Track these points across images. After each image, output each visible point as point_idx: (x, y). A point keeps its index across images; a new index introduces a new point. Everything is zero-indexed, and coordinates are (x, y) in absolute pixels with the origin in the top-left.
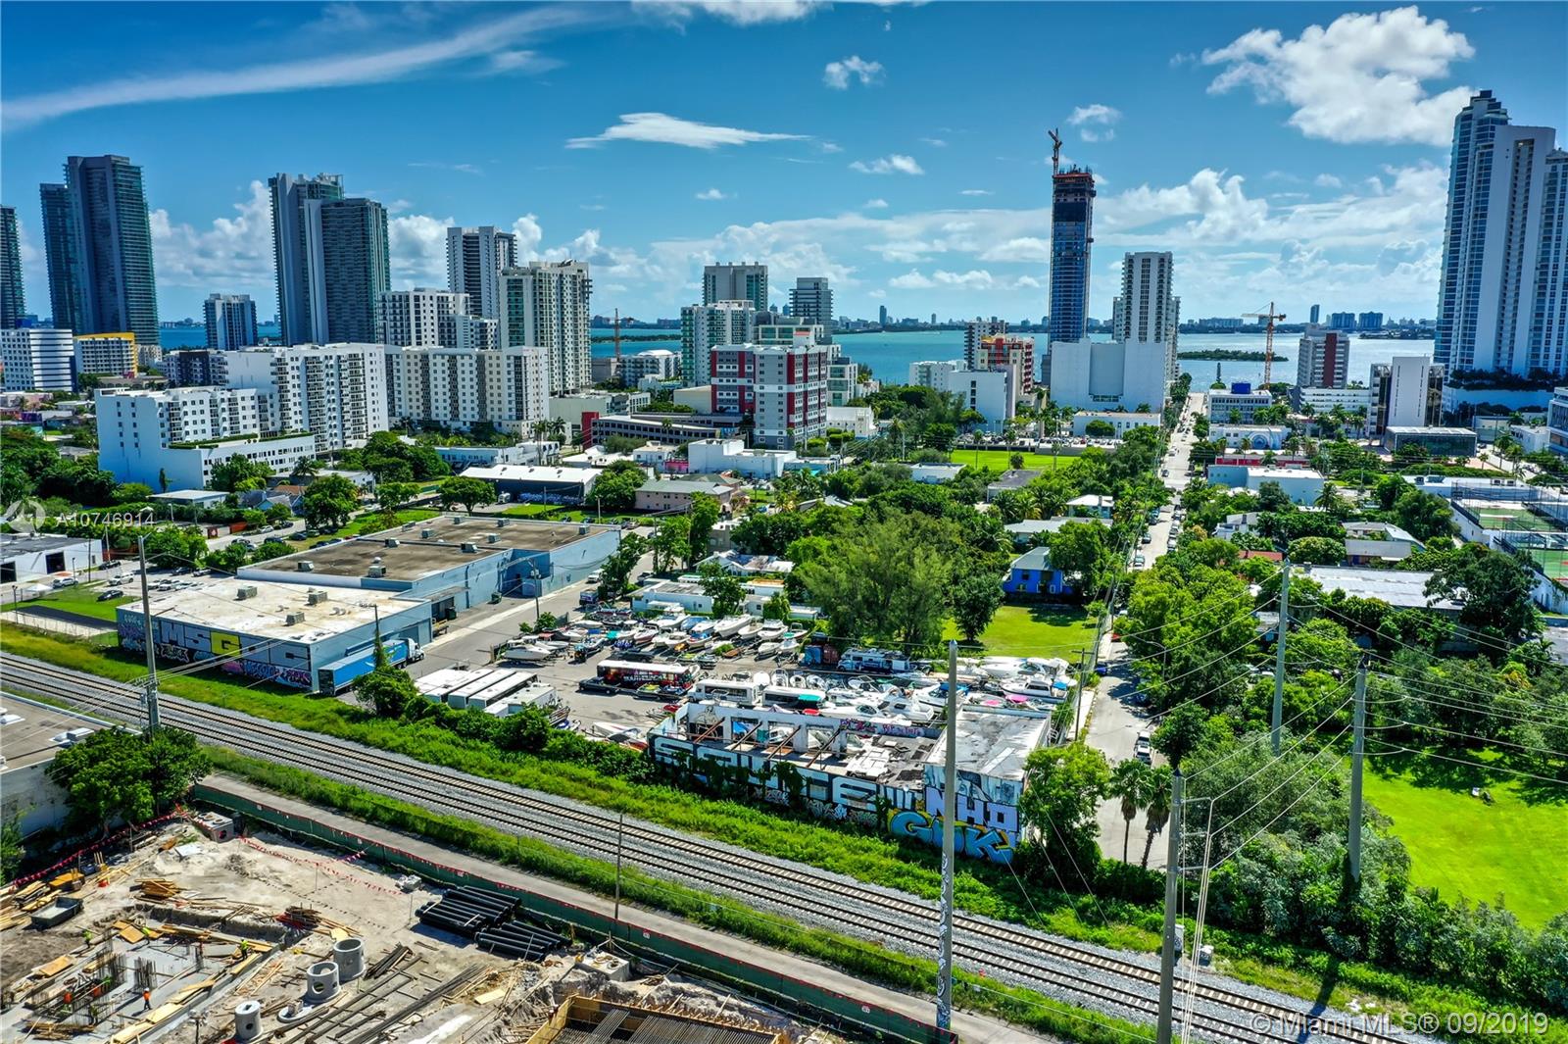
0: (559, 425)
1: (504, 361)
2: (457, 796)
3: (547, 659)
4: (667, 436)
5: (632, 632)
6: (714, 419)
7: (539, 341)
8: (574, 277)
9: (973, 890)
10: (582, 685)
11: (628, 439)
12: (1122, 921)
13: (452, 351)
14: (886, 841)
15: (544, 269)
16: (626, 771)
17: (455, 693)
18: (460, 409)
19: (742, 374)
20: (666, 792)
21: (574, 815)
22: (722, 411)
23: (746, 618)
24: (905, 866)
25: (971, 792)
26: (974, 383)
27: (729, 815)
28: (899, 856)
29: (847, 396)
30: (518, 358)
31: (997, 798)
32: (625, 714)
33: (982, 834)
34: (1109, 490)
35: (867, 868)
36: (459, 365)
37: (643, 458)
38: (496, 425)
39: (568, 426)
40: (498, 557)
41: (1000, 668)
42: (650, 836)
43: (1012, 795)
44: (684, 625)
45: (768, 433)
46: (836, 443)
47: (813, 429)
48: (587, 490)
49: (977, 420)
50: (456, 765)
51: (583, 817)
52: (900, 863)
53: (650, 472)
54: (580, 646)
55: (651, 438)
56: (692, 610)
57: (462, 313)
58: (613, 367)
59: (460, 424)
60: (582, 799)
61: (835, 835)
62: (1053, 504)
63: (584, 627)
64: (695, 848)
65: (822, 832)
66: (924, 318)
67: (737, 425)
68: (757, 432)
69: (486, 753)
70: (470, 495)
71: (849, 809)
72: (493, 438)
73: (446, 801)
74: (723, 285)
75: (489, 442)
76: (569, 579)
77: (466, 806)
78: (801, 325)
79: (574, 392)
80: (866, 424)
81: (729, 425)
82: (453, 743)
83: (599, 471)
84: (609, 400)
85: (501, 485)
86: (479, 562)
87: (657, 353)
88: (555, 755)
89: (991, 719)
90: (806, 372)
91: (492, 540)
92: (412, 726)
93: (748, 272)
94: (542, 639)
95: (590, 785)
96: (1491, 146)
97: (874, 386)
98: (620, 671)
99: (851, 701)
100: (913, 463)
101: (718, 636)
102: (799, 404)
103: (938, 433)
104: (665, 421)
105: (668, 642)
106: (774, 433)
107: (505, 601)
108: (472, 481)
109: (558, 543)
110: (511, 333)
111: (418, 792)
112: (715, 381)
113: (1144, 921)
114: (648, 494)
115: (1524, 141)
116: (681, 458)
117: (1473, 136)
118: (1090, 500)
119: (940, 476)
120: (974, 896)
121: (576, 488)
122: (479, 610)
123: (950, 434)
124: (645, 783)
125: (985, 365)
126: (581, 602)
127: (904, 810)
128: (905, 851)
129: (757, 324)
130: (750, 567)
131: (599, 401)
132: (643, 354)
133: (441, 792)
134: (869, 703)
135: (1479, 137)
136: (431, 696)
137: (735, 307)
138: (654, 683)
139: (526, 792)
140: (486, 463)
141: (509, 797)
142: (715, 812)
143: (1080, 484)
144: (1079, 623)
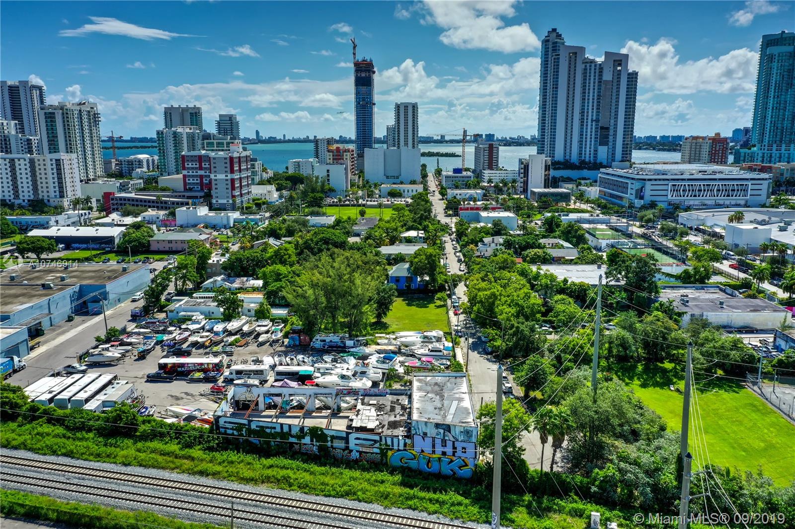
0: (88, 200)
1: (48, 163)
2: (76, 481)
3: (119, 359)
4: (159, 205)
5: (174, 335)
6: (187, 194)
7: (69, 150)
8: (89, 112)
9: (460, 504)
10: (148, 376)
11: (135, 208)
12: (555, 511)
13: (9, 156)
14: (392, 473)
15: (69, 106)
16: (200, 443)
17: (58, 397)
18: (20, 192)
19: (201, 168)
20: (233, 456)
21: (171, 484)
22: (191, 190)
23: (244, 319)
24: (412, 492)
25: (444, 436)
26: (328, 171)
27: (283, 468)
28: (403, 484)
29: (257, 179)
30: (58, 161)
31: (461, 438)
32: (183, 395)
33: (452, 461)
34: (420, 227)
35: (385, 496)
36: (17, 165)
37: (147, 218)
38: (46, 201)
39: (94, 200)
40: (69, 291)
41: (409, 339)
42: (231, 493)
43: (471, 436)
44: (207, 327)
45: (221, 201)
46: (258, 206)
47: (245, 198)
48: (117, 241)
49: (332, 190)
50: (69, 454)
51: (178, 485)
52: (407, 490)
53: (154, 227)
54: (142, 348)
55: (150, 207)
56: (209, 316)
57: (13, 132)
58: (113, 165)
59: (20, 201)
60: (173, 469)
61: (357, 474)
62: (394, 237)
63: (139, 334)
64: (266, 499)
65: (348, 473)
66: (279, 137)
67: (201, 197)
68: (214, 201)
69: (91, 442)
70: (38, 247)
71: (361, 453)
72: (46, 209)
73: (68, 487)
74: (176, 118)
75: (42, 212)
76: (119, 300)
77: (85, 490)
78: (228, 140)
79: (94, 180)
80: (272, 194)
81: (196, 197)
82: (64, 436)
83: (123, 229)
84: (118, 185)
85: (59, 240)
86: (57, 295)
87: (141, 156)
88: (145, 437)
89: (434, 381)
90: (240, 166)
91: (63, 279)
92: (28, 426)
93: (190, 111)
94: (112, 346)
95: (176, 457)
96: (559, 55)
97: (271, 173)
98: (175, 366)
99: (332, 372)
100: (307, 216)
101: (231, 334)
102: (237, 185)
103: (315, 199)
104: (158, 197)
105: (200, 340)
106: (225, 201)
107: (77, 319)
108: (38, 239)
109: (109, 278)
110: (49, 145)
111: (43, 483)
112: (185, 172)
113: (567, 509)
114: (158, 242)
115: (573, 53)
116: (170, 218)
117: (550, 50)
118: (412, 234)
119: (323, 223)
120: (462, 508)
121: (109, 240)
122: (60, 327)
123: (321, 199)
124: (216, 450)
125: (331, 161)
126: (132, 316)
127: (399, 450)
128: (406, 479)
129: (203, 139)
130: (236, 285)
131: (113, 185)
132: (133, 157)
133: (62, 479)
134: (345, 373)
135: (553, 50)
136: (40, 401)
137: (188, 130)
138: (199, 371)
139: (129, 470)
140: (45, 226)
141: (117, 476)
142: (271, 466)
143: (405, 225)
144: (432, 306)
